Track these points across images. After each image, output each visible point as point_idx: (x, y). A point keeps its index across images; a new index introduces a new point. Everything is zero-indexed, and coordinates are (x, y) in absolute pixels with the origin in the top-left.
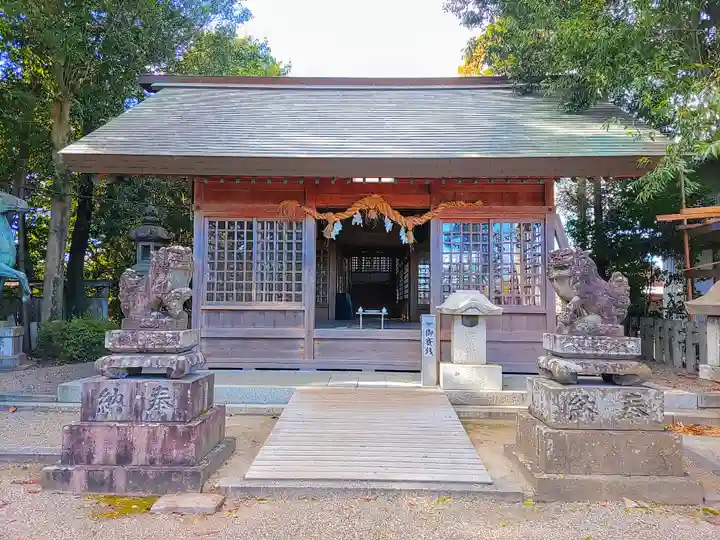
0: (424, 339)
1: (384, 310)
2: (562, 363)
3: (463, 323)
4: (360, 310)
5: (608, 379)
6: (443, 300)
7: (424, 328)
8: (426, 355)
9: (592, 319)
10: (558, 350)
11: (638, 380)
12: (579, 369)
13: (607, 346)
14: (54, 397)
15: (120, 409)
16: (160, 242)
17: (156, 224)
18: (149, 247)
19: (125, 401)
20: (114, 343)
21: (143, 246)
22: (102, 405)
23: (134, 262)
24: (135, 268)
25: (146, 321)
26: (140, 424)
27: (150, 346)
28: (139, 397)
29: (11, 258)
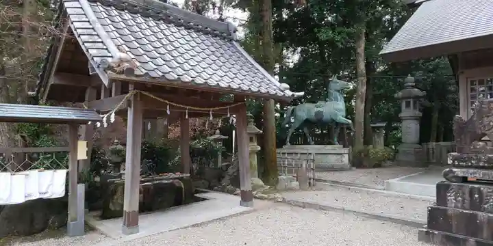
14: (383, 187)
15: (464, 202)
16: (416, 98)
17: (413, 87)
18: (409, 102)
19: (467, 196)
20: (454, 162)
21: (406, 102)
22: (451, 197)
23: (400, 111)
24: (402, 115)
25: (474, 148)
26: (480, 213)
27: (481, 164)
28: (477, 196)
29: (344, 114)
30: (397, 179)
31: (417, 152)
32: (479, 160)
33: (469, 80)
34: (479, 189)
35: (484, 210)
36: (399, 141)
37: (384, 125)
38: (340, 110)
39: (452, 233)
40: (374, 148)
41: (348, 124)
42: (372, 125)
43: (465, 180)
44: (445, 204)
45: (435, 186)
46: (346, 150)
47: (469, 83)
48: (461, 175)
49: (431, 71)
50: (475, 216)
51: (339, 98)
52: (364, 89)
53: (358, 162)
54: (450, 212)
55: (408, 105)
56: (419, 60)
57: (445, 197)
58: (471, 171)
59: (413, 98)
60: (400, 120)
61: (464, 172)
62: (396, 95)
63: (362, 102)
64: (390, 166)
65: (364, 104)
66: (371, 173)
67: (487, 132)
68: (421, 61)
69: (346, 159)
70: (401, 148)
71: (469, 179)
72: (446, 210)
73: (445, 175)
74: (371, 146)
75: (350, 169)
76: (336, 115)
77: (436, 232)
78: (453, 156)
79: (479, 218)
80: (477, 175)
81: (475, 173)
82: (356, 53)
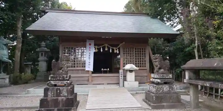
0: (120, 76)
1: (108, 69)
2: (156, 80)
3: (130, 72)
4: (102, 69)
5: (165, 83)
6: (124, 66)
7: (120, 73)
8: (120, 80)
9: (162, 70)
10: (155, 77)
11: (171, 83)
12: (160, 81)
13: (165, 76)
14: (25, 93)
15: (54, 94)
16: (46, 52)
17: (45, 47)
18: (43, 53)
19: (55, 92)
20: (51, 78)
21: (41, 54)
22: (49, 93)
23: (38, 57)
24: (39, 59)
25: (59, 73)
26: (60, 98)
27: (60, 79)
28: (58, 91)
29: (7, 57)
30: (33, 88)
31: (45, 75)
32: (60, 77)
33: (63, 47)
34: (59, 88)
35: (61, 96)
36: (38, 71)
37: (31, 63)
38: (5, 55)
39: (49, 108)
40: (25, 74)
41: (10, 62)
42: (25, 63)
43: (55, 85)
44: (47, 96)
45: (43, 89)
46: (8, 76)
47: (63, 48)
48: (53, 84)
49: (52, 41)
50: (57, 99)
51: (4, 48)
52: (20, 45)
53: (15, 82)
54: (48, 99)
55: (42, 55)
56: (48, 36)
57: (47, 93)
58: (57, 82)
59: (44, 52)
60: (38, 62)
61: (55, 82)
62: (37, 50)
63: (19, 52)
64: (33, 83)
65: (20, 53)
66: (20, 87)
67: (63, 67)
68: (49, 37)
69: (7, 81)
70: (38, 74)
71: (57, 85)
72: (47, 99)
73: (48, 85)
74: (23, 74)
75: (9, 86)
76: (2, 57)
77: (43, 109)
78: (51, 76)
79: (59, 100)
80: (59, 83)
81: (58, 83)
82: (17, 27)
